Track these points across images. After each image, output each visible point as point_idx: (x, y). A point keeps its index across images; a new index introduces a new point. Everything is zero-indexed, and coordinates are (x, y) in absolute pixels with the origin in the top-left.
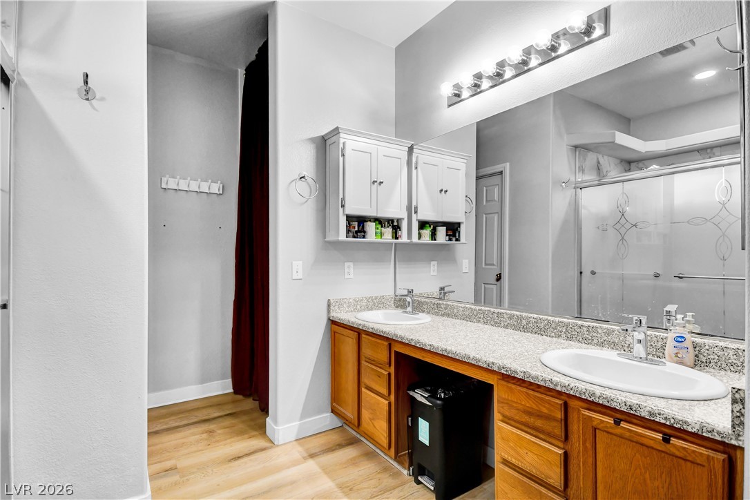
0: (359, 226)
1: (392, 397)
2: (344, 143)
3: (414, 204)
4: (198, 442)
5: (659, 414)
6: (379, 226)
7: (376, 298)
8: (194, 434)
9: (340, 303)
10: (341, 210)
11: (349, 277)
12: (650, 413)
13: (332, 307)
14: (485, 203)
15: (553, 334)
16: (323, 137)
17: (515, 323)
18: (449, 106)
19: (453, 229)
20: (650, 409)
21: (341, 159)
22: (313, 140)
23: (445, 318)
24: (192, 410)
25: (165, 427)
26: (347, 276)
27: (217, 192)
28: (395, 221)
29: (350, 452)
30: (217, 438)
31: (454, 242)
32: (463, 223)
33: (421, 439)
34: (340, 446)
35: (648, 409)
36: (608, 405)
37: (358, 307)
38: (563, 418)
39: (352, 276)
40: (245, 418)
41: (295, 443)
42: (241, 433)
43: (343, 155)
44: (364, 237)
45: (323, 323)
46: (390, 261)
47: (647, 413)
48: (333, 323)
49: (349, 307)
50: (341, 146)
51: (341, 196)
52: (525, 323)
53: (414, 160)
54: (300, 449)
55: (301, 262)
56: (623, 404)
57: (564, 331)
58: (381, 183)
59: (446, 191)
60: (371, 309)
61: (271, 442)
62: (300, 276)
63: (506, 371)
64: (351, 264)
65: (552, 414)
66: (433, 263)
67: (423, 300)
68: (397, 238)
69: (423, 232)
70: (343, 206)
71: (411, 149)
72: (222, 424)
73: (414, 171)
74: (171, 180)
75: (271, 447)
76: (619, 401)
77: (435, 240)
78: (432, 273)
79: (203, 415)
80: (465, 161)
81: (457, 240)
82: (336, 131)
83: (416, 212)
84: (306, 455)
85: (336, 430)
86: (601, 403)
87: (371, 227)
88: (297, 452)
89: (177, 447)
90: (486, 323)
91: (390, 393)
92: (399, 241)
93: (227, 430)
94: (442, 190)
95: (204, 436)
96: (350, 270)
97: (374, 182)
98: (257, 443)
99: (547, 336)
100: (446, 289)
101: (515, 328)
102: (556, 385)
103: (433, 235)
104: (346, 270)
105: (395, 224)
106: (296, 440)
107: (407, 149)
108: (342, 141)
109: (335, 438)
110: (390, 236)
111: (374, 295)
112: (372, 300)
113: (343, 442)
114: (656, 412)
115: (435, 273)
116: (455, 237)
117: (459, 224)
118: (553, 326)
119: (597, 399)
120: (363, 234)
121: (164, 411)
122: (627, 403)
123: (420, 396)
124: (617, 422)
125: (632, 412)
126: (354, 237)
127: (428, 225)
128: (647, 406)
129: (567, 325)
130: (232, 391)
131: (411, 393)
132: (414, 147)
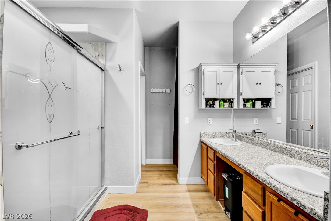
0: (212, 102)
1: (216, 174)
2: (204, 69)
3: (241, 91)
4: (156, 176)
5: (295, 200)
6: (223, 102)
7: (223, 133)
8: (156, 174)
9: (205, 134)
10: (203, 96)
11: (209, 124)
12: (292, 199)
13: (201, 135)
14: (303, 85)
15: (297, 158)
16: (198, 68)
17: (280, 150)
18: (253, 43)
19: (266, 102)
20: (292, 197)
21: (203, 76)
22: (193, 70)
23: (250, 144)
24: (159, 167)
25: (149, 170)
26: (208, 123)
27: (168, 92)
28: (232, 99)
29: (204, 194)
30: (162, 177)
31: (268, 108)
32: (273, 98)
33: (226, 195)
34: (202, 191)
35: (291, 196)
36: (276, 191)
37: (214, 136)
38: (262, 195)
39: (211, 123)
40: (173, 173)
41: (186, 185)
42: (170, 177)
43: (204, 74)
44: (213, 107)
45: (198, 141)
46: (231, 117)
47: (290, 199)
48: (202, 142)
49: (209, 136)
50: (203, 70)
51: (203, 91)
52: (284, 150)
53: (241, 71)
54: (186, 188)
55: (189, 117)
56: (282, 192)
57: (303, 156)
58: (222, 83)
59: (260, 84)
60: (220, 138)
61: (178, 183)
62: (188, 123)
63: (244, 169)
64: (211, 118)
65: (259, 192)
66: (255, 118)
67: (242, 135)
68: (232, 107)
69: (247, 104)
70: (203, 95)
71: (239, 67)
72: (165, 173)
73: (241, 76)
74: (154, 90)
75: (177, 184)
76: (281, 190)
77: (255, 107)
78: (255, 123)
79: (161, 169)
80: (275, 66)
81: (269, 107)
82: (201, 65)
83: (241, 95)
84: (187, 190)
85: (203, 185)
86: (274, 190)
87: (217, 103)
88: (185, 188)
89: (150, 177)
90: (267, 148)
91: (215, 173)
92: (233, 108)
93: (166, 175)
94: (257, 83)
95: (159, 175)
96: (210, 121)
97: (218, 83)
98: (173, 182)
99: (295, 158)
100: (256, 131)
101: (279, 152)
102: (259, 178)
103: (254, 105)
104: (208, 121)
105: (232, 101)
106: (186, 184)
107: (236, 67)
108: (203, 68)
109: (201, 188)
110: (227, 106)
111: (221, 132)
112: (221, 134)
113: (203, 190)
114: (294, 199)
115: (257, 123)
116: (269, 105)
117: (270, 99)
118: (298, 153)
119: (273, 188)
120: (213, 106)
121: (151, 165)
122: (284, 192)
123: (225, 176)
124: (279, 201)
125: (285, 197)
126: (210, 107)
127: (250, 100)
128: (292, 195)
129: (304, 153)
130: (173, 163)
131: (222, 174)
132: (240, 65)
